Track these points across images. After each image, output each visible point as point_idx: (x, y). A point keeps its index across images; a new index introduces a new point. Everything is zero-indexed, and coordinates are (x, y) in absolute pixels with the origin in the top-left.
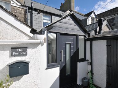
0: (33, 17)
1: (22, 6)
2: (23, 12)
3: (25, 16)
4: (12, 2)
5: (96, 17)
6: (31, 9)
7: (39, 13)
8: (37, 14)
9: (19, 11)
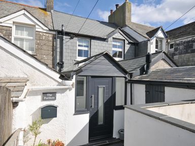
0: (64, 44)
1: (50, 30)
2: (51, 39)
3: (53, 44)
4: (37, 26)
5: (166, 37)
6: (61, 33)
7: (72, 38)
8: (69, 39)
9: (45, 38)
